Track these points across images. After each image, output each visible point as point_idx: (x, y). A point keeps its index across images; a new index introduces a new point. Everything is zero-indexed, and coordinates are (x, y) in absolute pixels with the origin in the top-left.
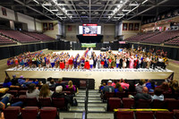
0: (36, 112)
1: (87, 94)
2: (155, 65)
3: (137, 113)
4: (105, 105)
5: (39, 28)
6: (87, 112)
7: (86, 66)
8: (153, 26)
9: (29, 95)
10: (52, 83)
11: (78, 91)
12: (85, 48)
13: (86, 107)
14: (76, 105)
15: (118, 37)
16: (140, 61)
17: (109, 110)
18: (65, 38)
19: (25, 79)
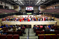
1: (29, 30)
4: (35, 33)
6: (29, 36)
8: (50, 7)
9: (9, 31)
10: (17, 26)
11: (26, 29)
13: (29, 34)
15: (39, 11)
16: (46, 19)
17: (36, 35)
18: (21, 11)
19: (8, 25)
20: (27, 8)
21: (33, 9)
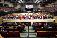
0: (12, 33)
1: (28, 27)
2: (50, 17)
3: (44, 32)
4: (34, 30)
5: (12, 6)
6: (28, 33)
7: (28, 18)
8: (49, 5)
12: (28, 13)
13: (28, 31)
14: (25, 30)
15: (38, 9)
16: (45, 16)
17: (35, 32)
18: (21, 9)
19: (8, 23)
20: (26, 6)
21: (32, 7)
